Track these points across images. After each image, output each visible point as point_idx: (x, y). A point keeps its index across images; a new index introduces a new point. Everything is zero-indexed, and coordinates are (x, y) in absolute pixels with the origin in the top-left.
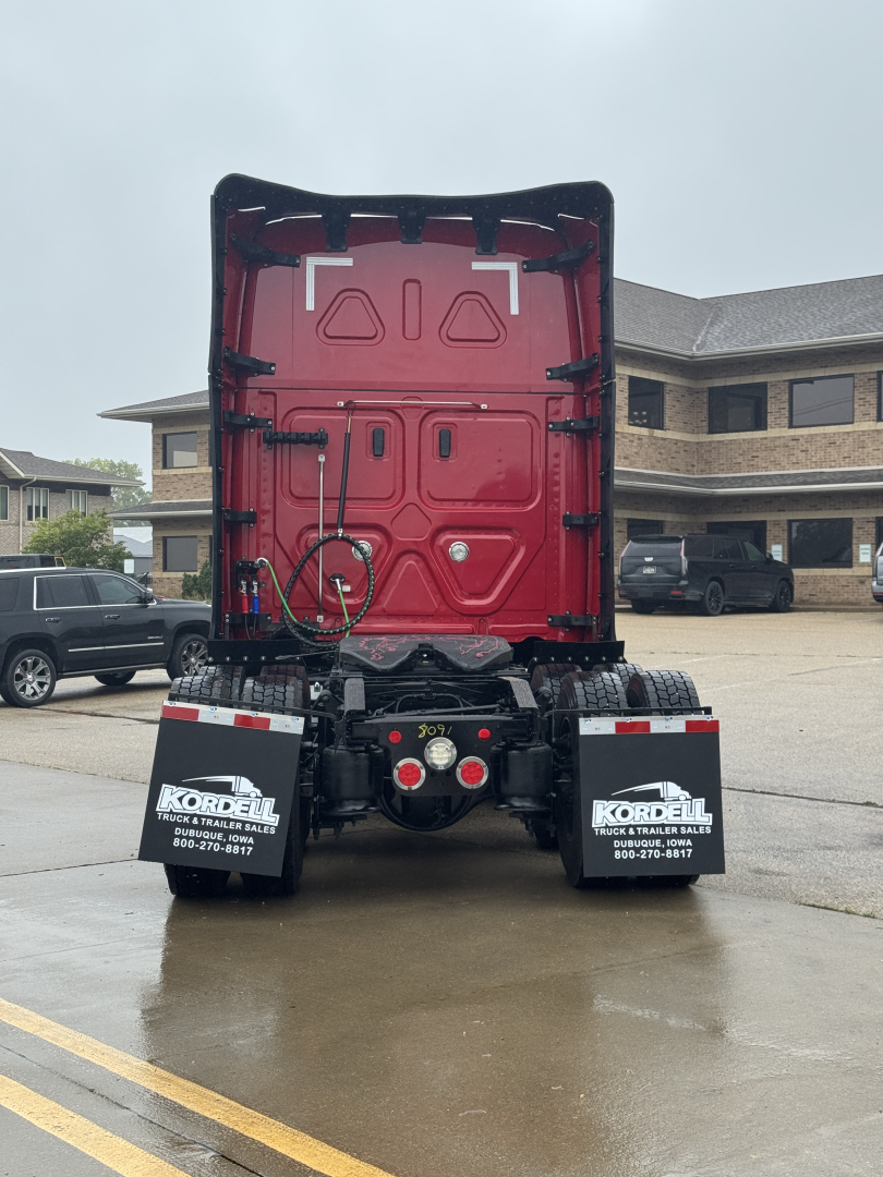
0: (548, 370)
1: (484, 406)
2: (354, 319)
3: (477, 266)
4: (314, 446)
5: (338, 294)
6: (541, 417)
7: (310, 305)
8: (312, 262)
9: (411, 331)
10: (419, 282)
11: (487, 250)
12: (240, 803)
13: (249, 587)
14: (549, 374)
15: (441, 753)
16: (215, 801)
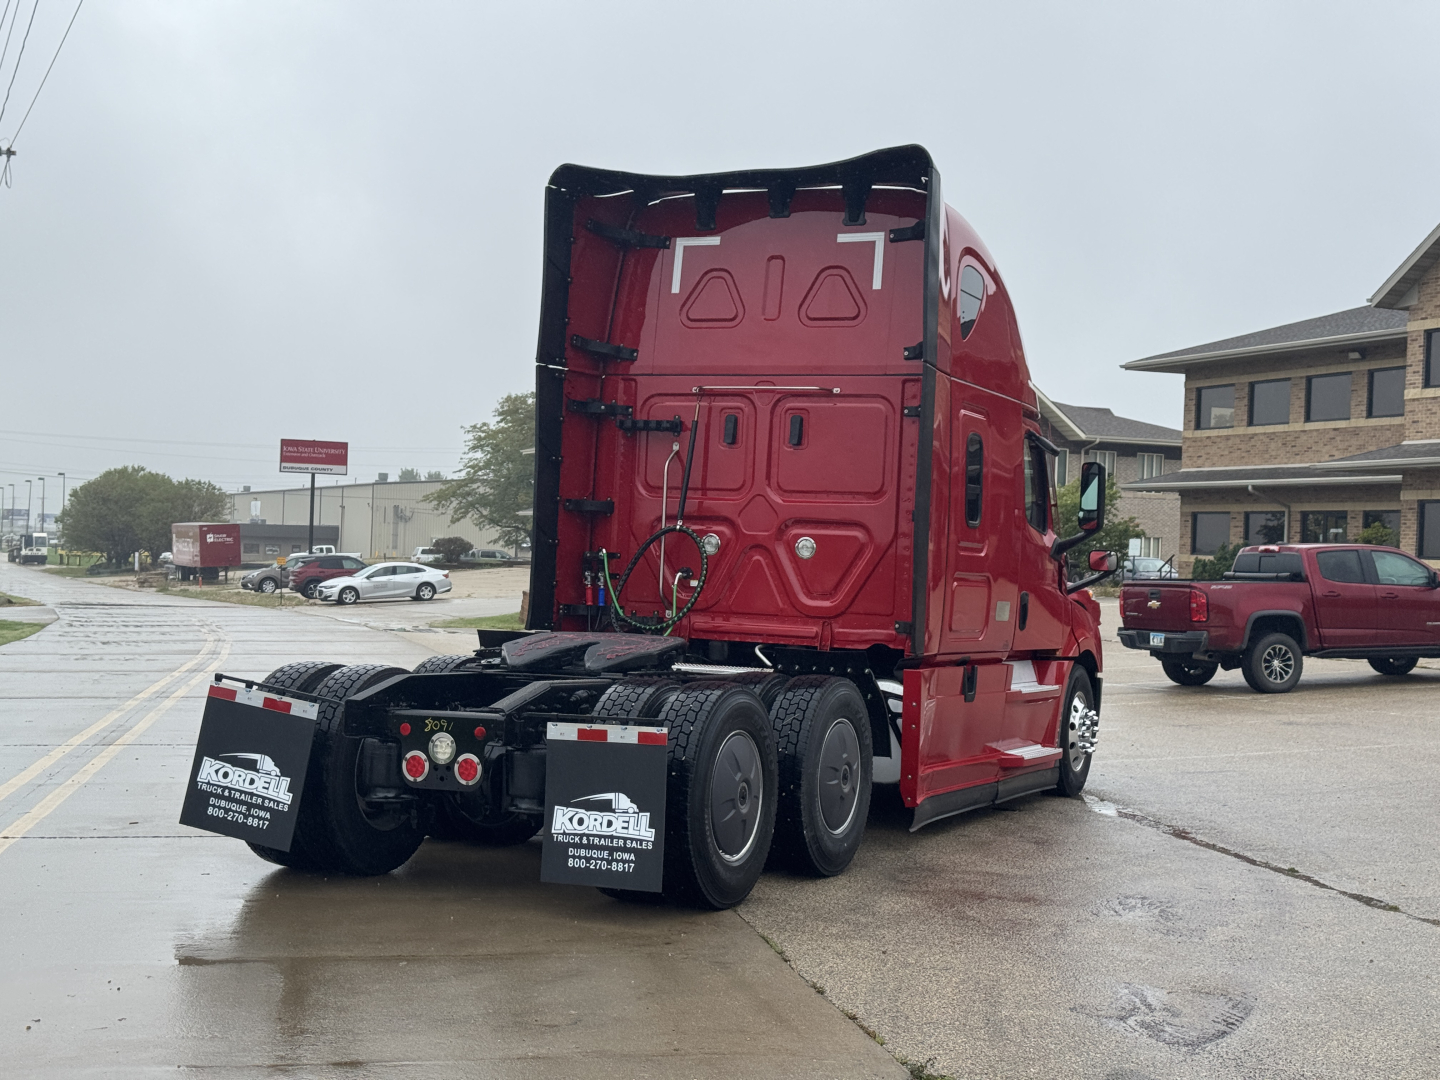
0: (906, 349)
1: (836, 390)
2: (715, 301)
3: (842, 238)
4: (669, 435)
5: (703, 274)
6: (897, 401)
7: (676, 289)
8: (681, 243)
9: (772, 312)
10: (783, 258)
11: (855, 221)
12: (263, 779)
13: (595, 579)
14: (906, 353)
15: (443, 747)
16: (243, 776)
